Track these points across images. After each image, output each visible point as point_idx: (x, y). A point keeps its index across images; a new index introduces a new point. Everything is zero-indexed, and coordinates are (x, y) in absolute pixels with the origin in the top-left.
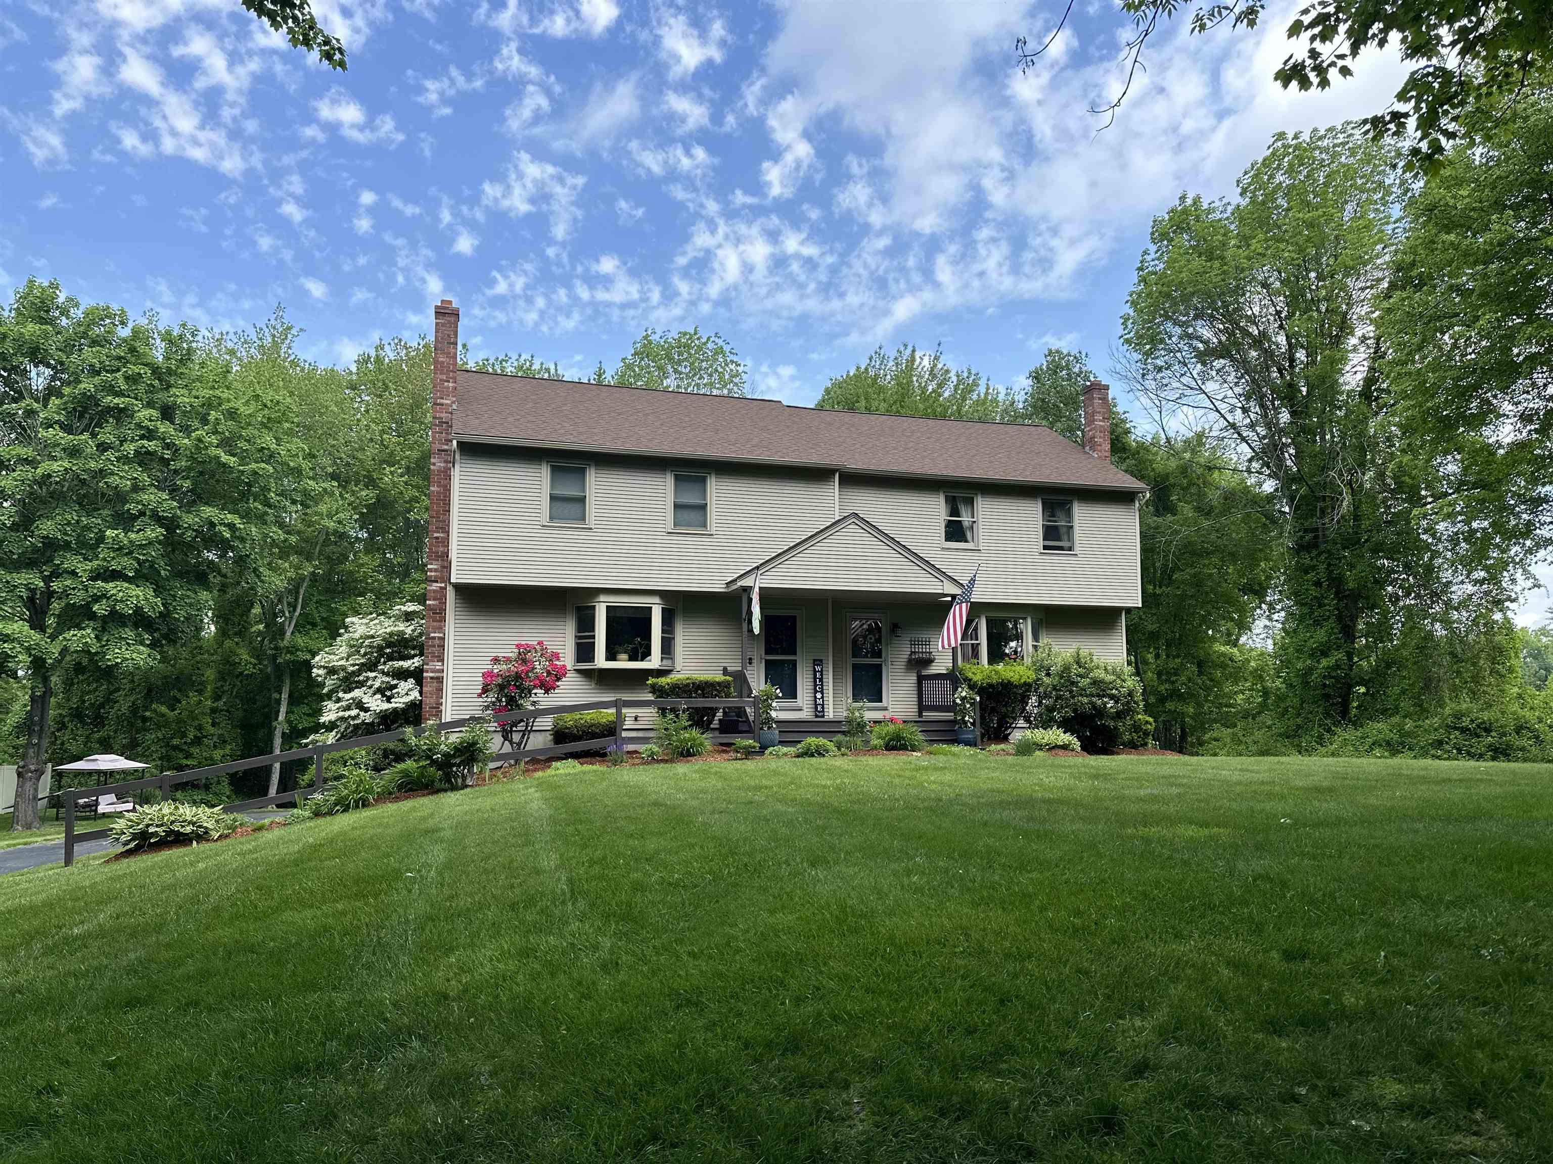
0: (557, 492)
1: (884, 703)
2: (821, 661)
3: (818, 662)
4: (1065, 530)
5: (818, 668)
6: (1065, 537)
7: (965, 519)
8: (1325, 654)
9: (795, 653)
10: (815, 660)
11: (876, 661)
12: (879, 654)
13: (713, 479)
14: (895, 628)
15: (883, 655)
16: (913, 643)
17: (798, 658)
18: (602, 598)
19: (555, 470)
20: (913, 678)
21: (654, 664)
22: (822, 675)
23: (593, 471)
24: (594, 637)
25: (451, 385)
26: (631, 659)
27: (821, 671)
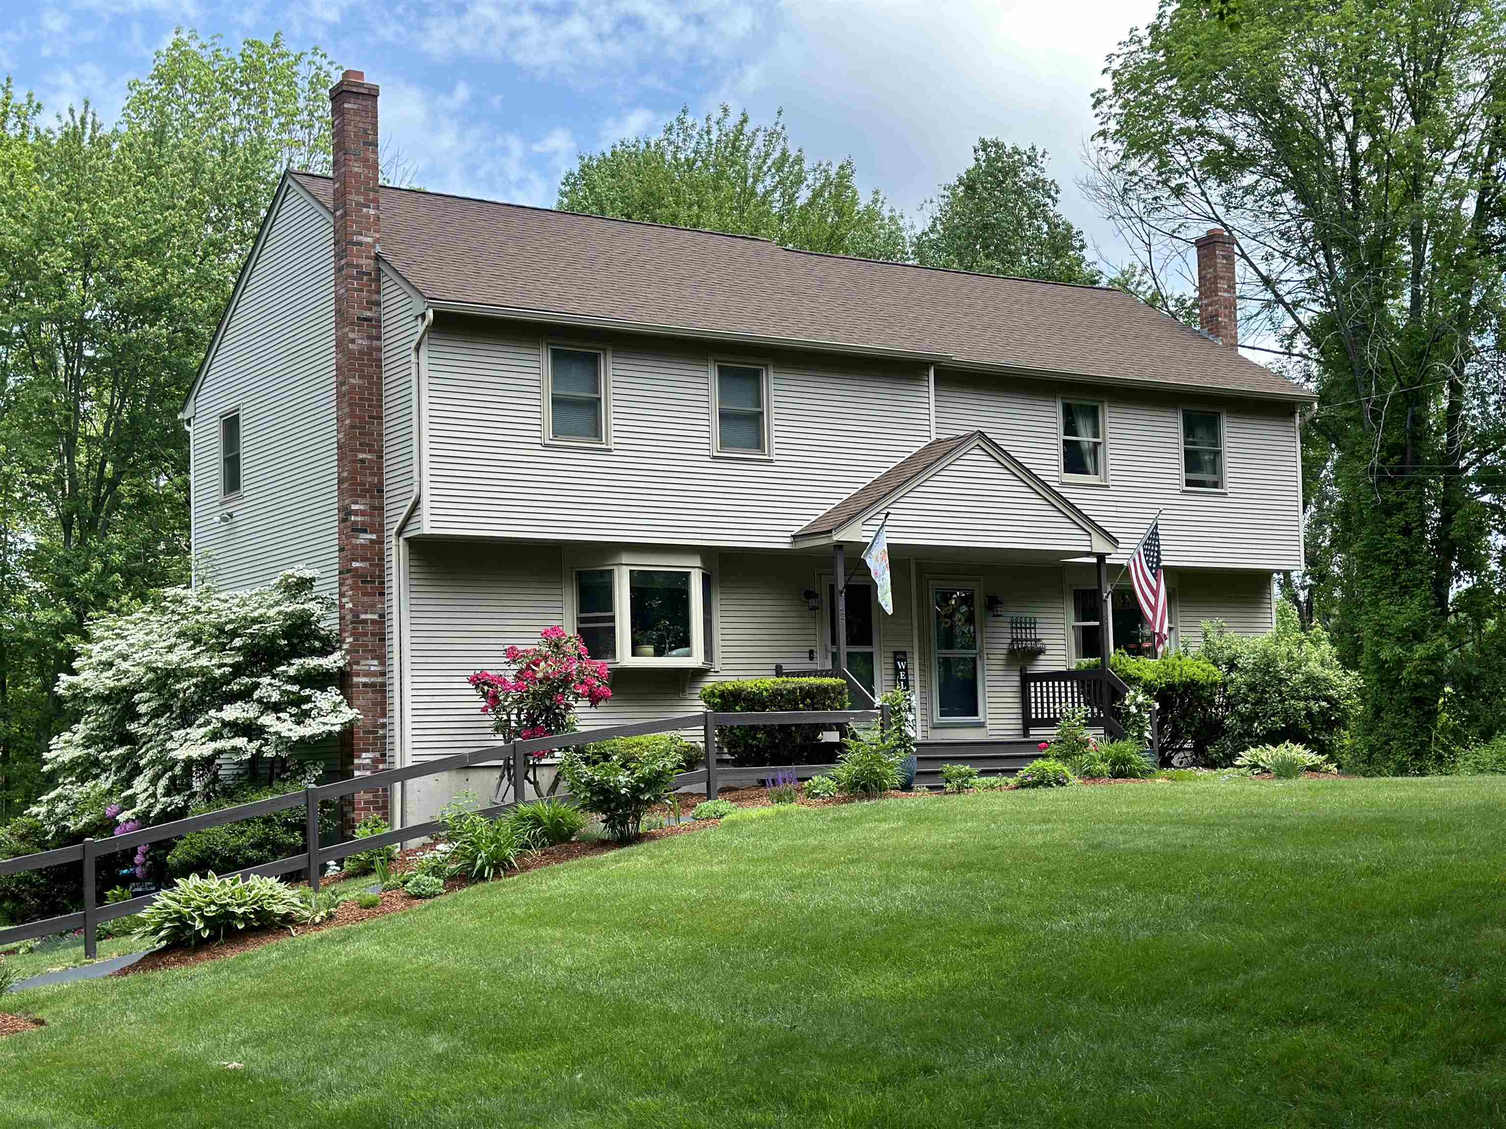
0: (555, 392)
1: (980, 718)
2: (904, 653)
3: (899, 656)
4: (1211, 456)
5: (901, 665)
6: (1212, 467)
7: (1085, 438)
9: (870, 643)
10: (896, 653)
11: (969, 654)
12: (972, 643)
13: (770, 375)
14: (993, 604)
15: (978, 644)
16: (1016, 625)
17: (874, 649)
18: (625, 559)
19: (558, 357)
20: (1014, 679)
21: (696, 660)
22: (906, 675)
23: (610, 359)
24: (612, 619)
25: (372, 212)
26: (659, 653)
27: (906, 670)
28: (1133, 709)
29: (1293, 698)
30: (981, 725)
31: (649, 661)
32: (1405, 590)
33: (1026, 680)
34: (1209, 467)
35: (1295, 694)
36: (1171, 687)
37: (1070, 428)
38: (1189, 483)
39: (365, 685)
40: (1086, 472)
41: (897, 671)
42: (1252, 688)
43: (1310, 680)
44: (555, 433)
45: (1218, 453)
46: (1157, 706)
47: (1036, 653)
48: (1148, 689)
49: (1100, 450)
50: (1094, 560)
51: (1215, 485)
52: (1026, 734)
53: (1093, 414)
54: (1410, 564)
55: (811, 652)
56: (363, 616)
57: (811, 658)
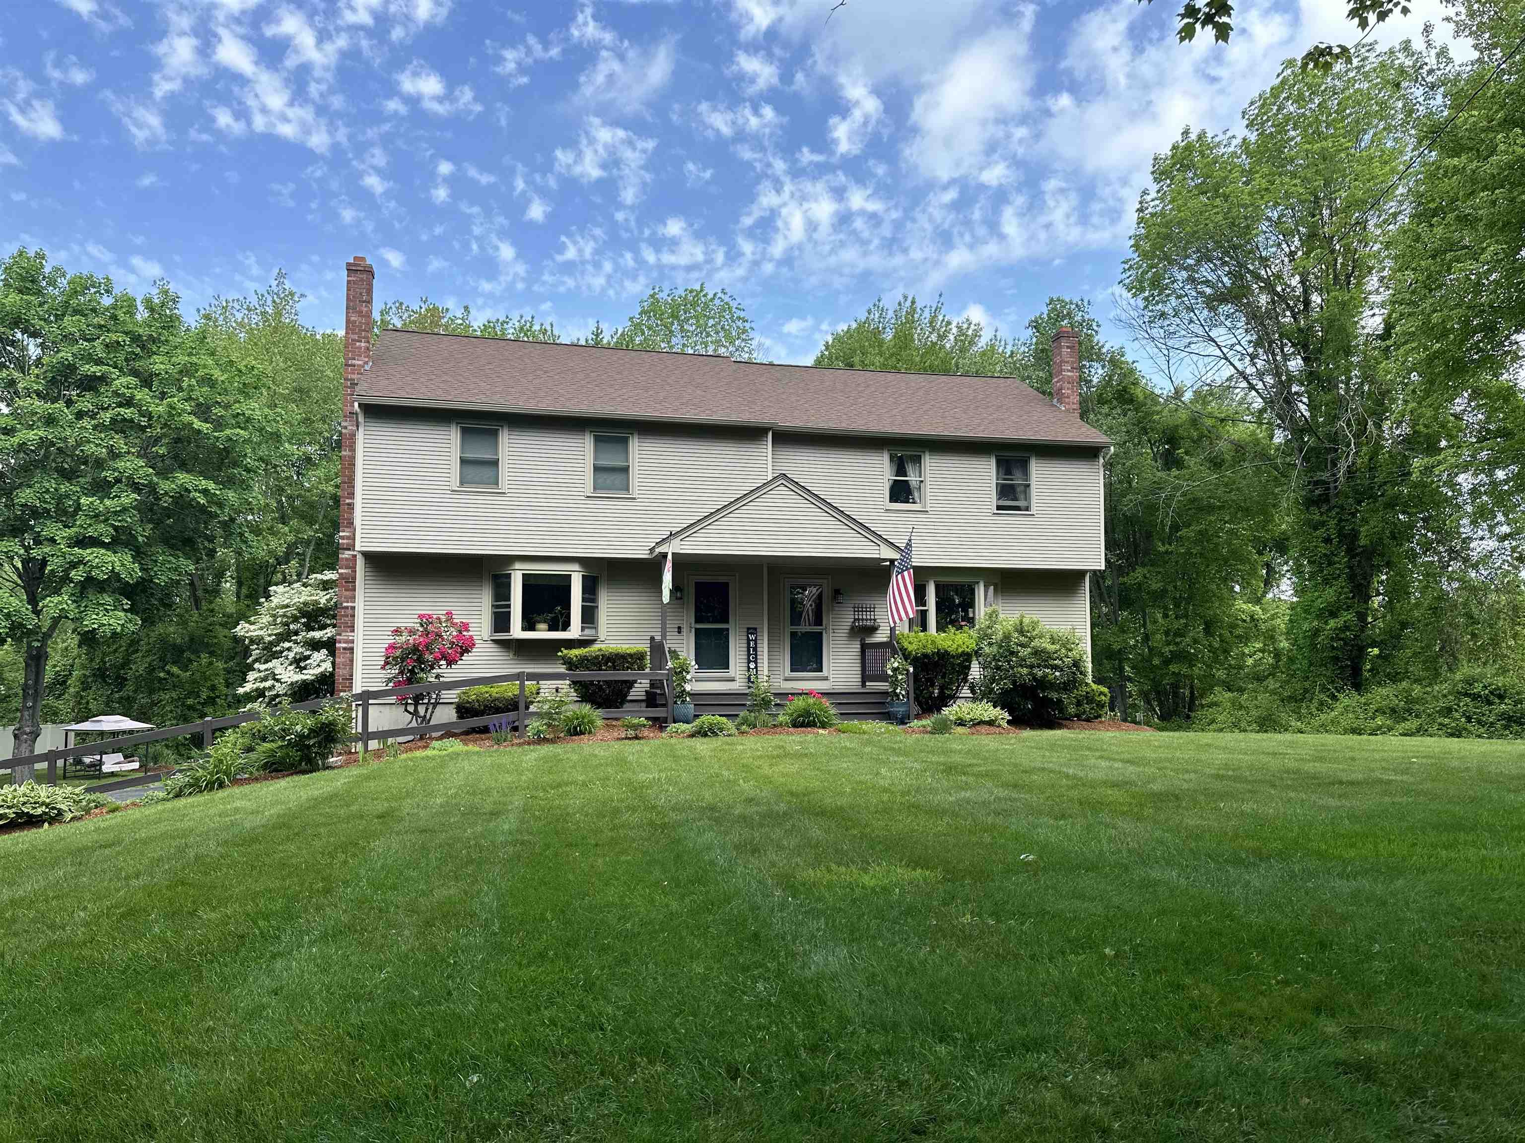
0: (469, 455)
1: (825, 673)
2: (755, 629)
3: (751, 630)
4: (1022, 488)
5: (752, 637)
6: (1022, 496)
7: (912, 478)
8: (1333, 614)
9: (727, 622)
10: (748, 629)
11: (817, 629)
12: (819, 621)
13: (636, 440)
14: (837, 593)
15: (824, 623)
16: (857, 609)
17: (731, 626)
18: (518, 566)
19: (465, 432)
20: (856, 646)
21: (575, 634)
22: (756, 644)
23: (503, 432)
24: (509, 606)
27: (755, 641)
30: (825, 679)
31: (542, 633)
33: (864, 648)
38: (999, 508)
39: (344, 649)
40: (909, 502)
41: (749, 640)
44: (462, 483)
45: (1029, 486)
46: (911, 670)
47: (873, 629)
48: (906, 656)
49: (922, 486)
50: (888, 564)
52: (864, 685)
55: (679, 628)
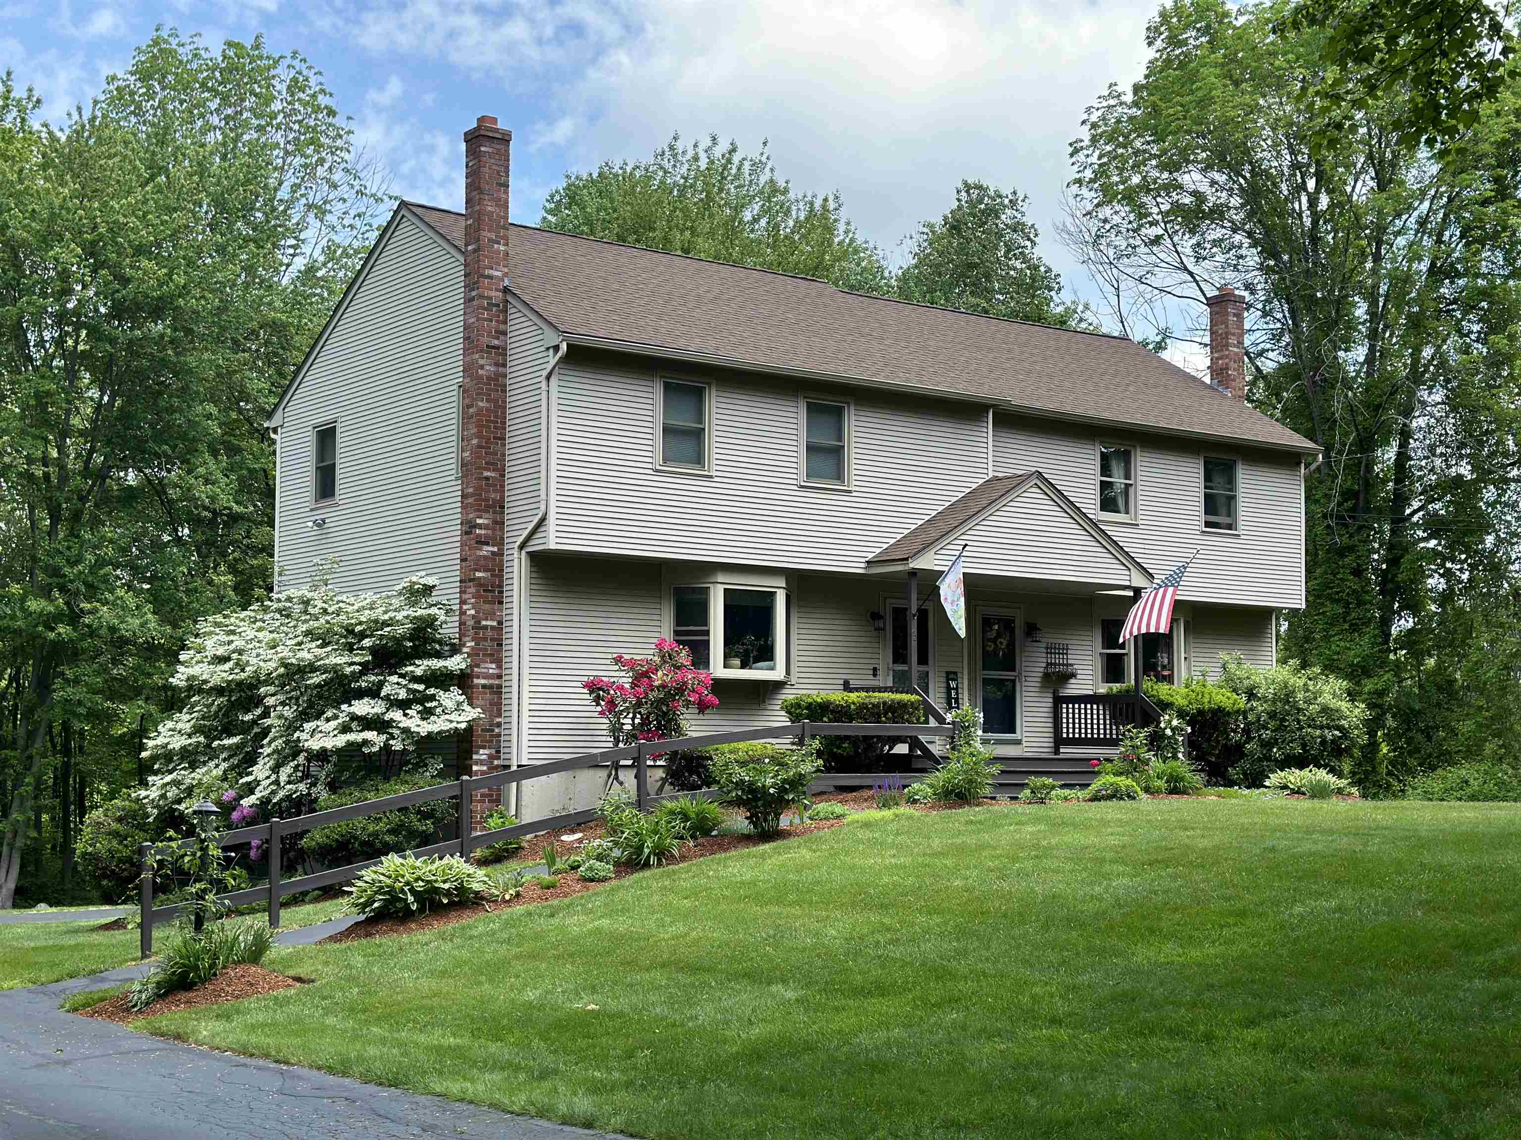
0: (671, 422)
1: (1017, 736)
2: (955, 673)
3: (951, 676)
5: (953, 684)
7: (1118, 480)
9: (926, 663)
10: (948, 673)
11: (1009, 675)
12: (1012, 666)
13: (853, 412)
14: (1031, 630)
15: (1018, 667)
18: (720, 577)
19: (669, 389)
21: (778, 674)
22: (957, 694)
23: (714, 393)
24: (707, 633)
25: (502, 248)
26: (743, 666)
27: (957, 689)
28: (1168, 732)
29: (1309, 726)
30: (1018, 742)
31: (738, 673)
32: (1355, 628)
33: (1059, 701)
34: (1223, 510)
35: (1312, 723)
36: (1201, 712)
37: (1105, 470)
38: (1208, 524)
39: (484, 686)
40: (1118, 512)
41: (949, 689)
42: (1272, 715)
43: (1325, 710)
44: (665, 460)
45: (1234, 497)
46: (1189, 730)
47: (1067, 677)
48: (1181, 714)
49: (1131, 490)
50: (1131, 594)
51: (1230, 527)
52: (1057, 752)
53: (1126, 458)
54: (1360, 603)
55: (875, 669)
56: (484, 623)
57: (875, 675)
